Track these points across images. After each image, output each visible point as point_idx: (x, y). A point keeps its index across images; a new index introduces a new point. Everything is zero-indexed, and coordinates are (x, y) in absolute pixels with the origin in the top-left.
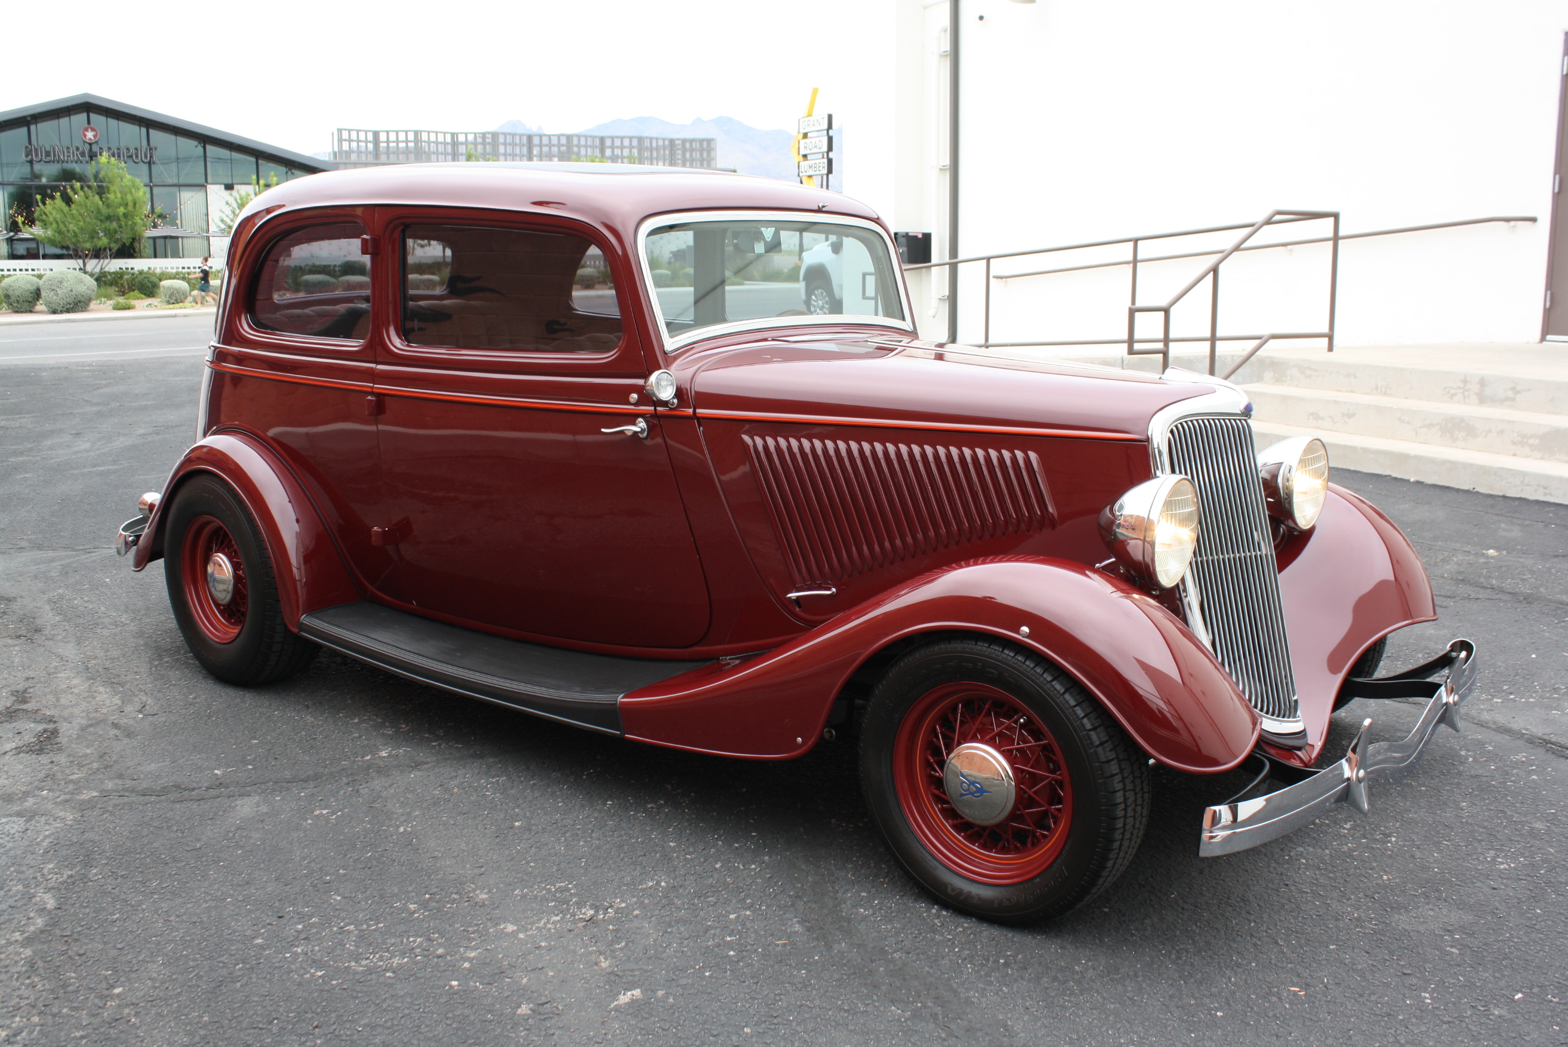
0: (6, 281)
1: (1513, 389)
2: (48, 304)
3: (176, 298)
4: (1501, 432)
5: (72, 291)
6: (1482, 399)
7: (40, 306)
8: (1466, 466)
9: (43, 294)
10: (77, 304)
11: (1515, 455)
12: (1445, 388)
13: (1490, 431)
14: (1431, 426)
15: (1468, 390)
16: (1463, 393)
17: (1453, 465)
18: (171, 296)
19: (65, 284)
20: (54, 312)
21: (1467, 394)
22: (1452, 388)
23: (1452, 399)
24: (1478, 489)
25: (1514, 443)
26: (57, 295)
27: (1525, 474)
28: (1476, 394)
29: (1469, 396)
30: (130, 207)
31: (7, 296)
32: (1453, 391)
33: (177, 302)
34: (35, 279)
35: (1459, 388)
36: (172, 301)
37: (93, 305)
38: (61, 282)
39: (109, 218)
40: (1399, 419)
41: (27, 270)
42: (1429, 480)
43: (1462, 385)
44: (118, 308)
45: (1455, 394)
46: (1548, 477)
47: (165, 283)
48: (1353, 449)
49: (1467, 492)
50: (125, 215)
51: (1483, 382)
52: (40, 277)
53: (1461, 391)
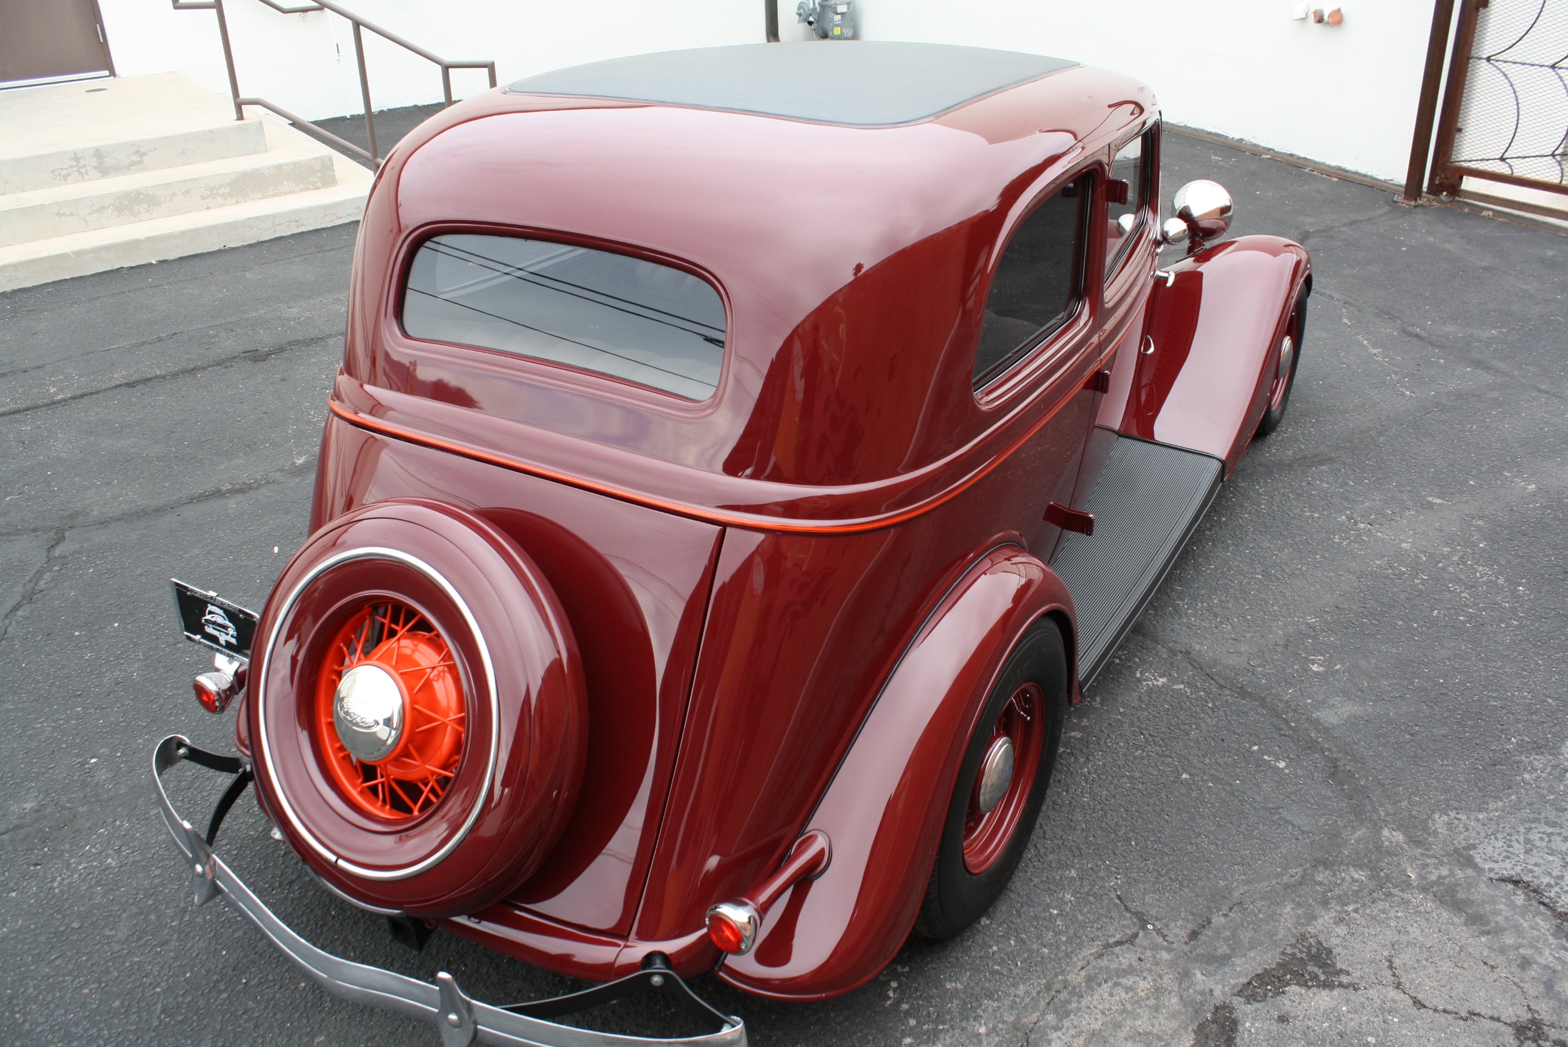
1: (137, 152)
4: (188, 191)
6: (104, 171)
8: (210, 229)
11: (208, 208)
12: (53, 172)
13: (174, 194)
14: (102, 209)
15: (84, 166)
16: (78, 171)
17: (195, 233)
21: (83, 170)
22: (61, 169)
23: (66, 180)
24: (229, 245)
25: (203, 198)
27: (274, 216)
28: (95, 168)
29: (87, 172)
32: (65, 172)
35: (71, 167)
40: (58, 214)
42: (171, 256)
43: (74, 163)
45: (69, 174)
46: (297, 212)
48: (62, 257)
49: (219, 251)
51: (98, 154)
53: (76, 169)
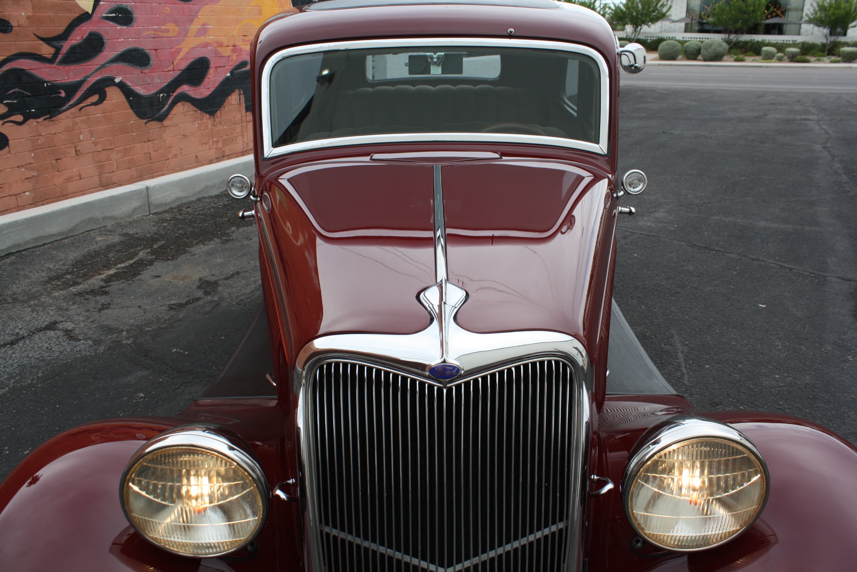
0: (687, 44)
2: (703, 56)
3: (769, 57)
5: (715, 50)
7: (700, 57)
9: (702, 51)
10: (717, 57)
18: (766, 55)
19: (713, 47)
20: (705, 60)
26: (708, 52)
30: (756, 7)
31: (686, 51)
33: (768, 59)
34: (700, 43)
36: (766, 58)
37: (725, 58)
38: (711, 45)
39: (745, 13)
41: (697, 38)
44: (737, 60)
47: (765, 49)
50: (753, 11)
52: (702, 42)
